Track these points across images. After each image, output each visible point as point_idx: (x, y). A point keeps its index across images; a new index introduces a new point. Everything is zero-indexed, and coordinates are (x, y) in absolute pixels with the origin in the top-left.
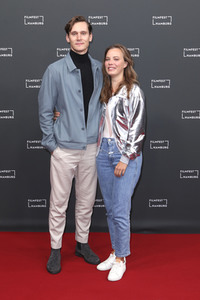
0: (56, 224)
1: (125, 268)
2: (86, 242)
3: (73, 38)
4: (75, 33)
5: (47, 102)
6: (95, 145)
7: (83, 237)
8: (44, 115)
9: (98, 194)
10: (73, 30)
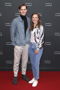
0: (16, 69)
1: (37, 82)
2: (25, 74)
3: (22, 11)
4: (22, 10)
5: (13, 31)
6: (28, 44)
7: (24, 73)
8: (12, 35)
9: (29, 59)
10: (21, 9)
